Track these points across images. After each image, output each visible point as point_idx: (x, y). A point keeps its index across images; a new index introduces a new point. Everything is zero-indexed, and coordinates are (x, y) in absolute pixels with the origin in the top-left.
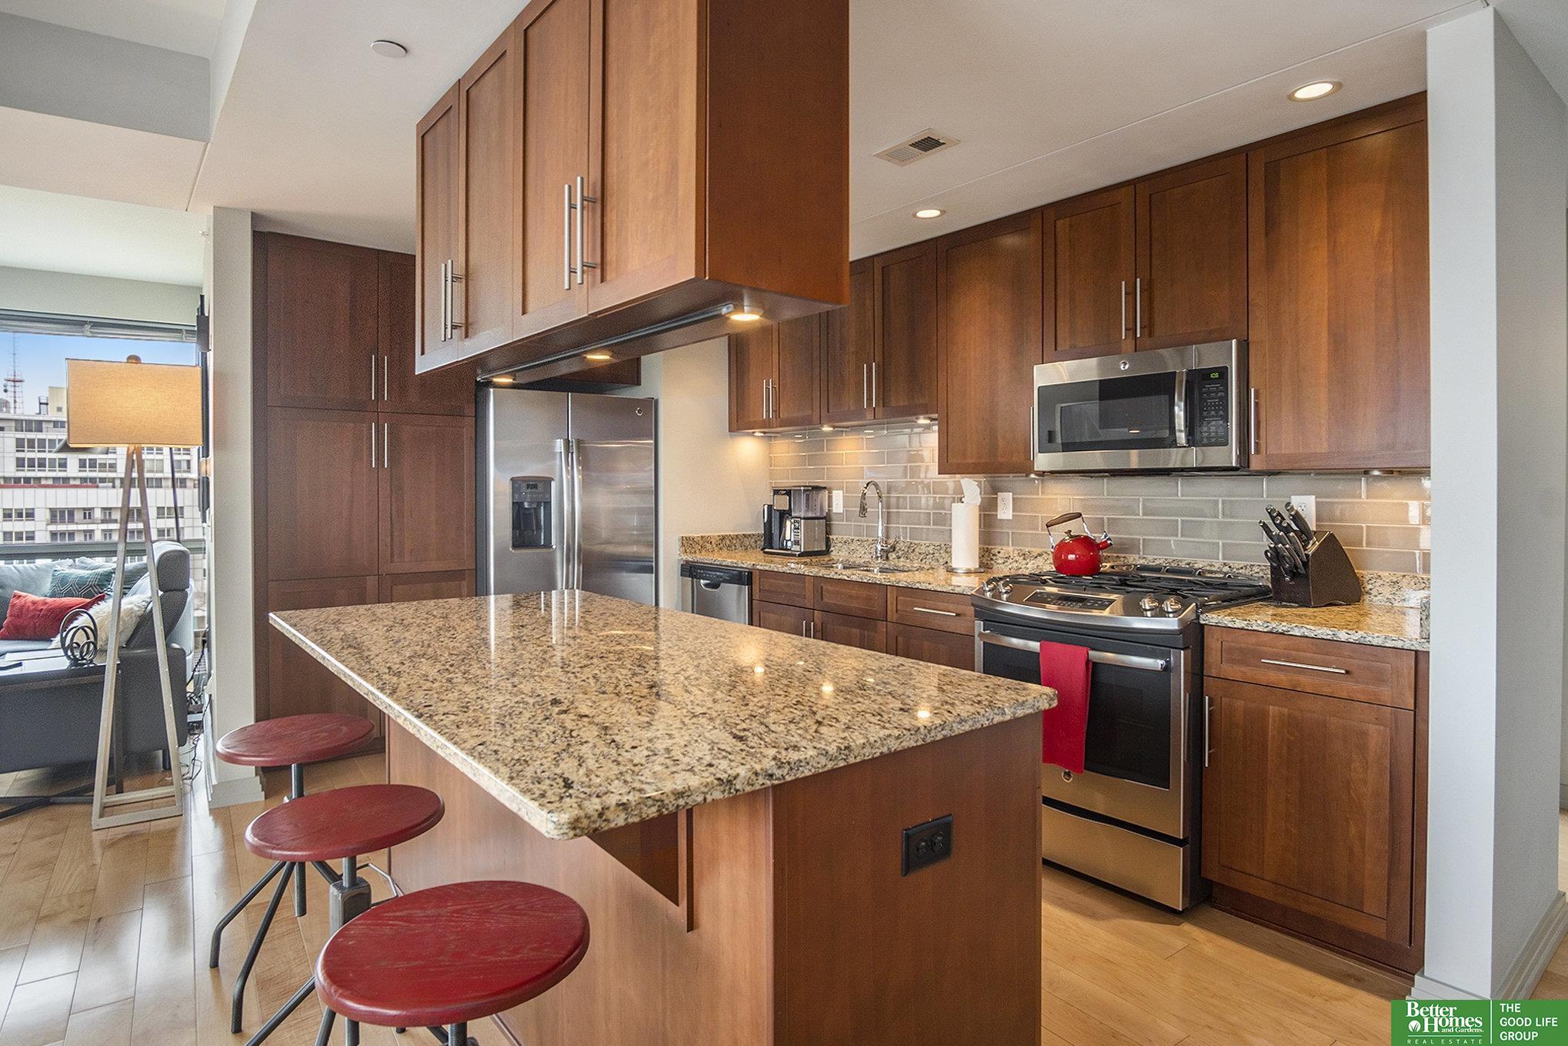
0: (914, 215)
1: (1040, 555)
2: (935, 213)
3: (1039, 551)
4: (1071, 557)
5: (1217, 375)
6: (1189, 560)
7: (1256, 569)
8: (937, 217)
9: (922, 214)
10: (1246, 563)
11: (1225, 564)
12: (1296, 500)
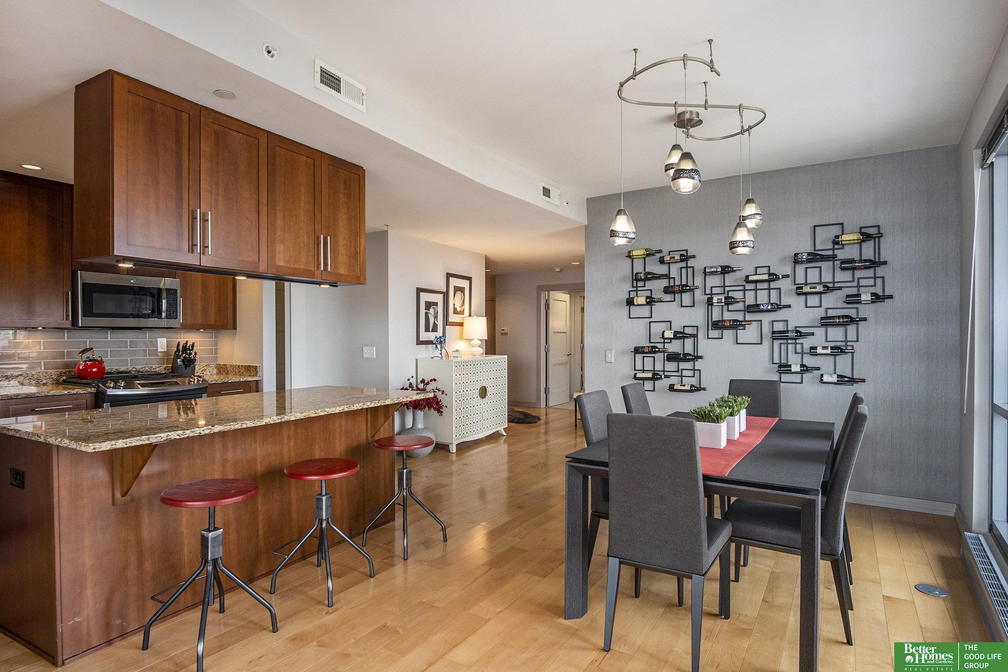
0: (21, 166)
4: (95, 370)
5: (172, 292)
6: (117, 368)
7: (147, 368)
8: (37, 170)
9: (26, 166)
11: (134, 368)
12: (159, 340)
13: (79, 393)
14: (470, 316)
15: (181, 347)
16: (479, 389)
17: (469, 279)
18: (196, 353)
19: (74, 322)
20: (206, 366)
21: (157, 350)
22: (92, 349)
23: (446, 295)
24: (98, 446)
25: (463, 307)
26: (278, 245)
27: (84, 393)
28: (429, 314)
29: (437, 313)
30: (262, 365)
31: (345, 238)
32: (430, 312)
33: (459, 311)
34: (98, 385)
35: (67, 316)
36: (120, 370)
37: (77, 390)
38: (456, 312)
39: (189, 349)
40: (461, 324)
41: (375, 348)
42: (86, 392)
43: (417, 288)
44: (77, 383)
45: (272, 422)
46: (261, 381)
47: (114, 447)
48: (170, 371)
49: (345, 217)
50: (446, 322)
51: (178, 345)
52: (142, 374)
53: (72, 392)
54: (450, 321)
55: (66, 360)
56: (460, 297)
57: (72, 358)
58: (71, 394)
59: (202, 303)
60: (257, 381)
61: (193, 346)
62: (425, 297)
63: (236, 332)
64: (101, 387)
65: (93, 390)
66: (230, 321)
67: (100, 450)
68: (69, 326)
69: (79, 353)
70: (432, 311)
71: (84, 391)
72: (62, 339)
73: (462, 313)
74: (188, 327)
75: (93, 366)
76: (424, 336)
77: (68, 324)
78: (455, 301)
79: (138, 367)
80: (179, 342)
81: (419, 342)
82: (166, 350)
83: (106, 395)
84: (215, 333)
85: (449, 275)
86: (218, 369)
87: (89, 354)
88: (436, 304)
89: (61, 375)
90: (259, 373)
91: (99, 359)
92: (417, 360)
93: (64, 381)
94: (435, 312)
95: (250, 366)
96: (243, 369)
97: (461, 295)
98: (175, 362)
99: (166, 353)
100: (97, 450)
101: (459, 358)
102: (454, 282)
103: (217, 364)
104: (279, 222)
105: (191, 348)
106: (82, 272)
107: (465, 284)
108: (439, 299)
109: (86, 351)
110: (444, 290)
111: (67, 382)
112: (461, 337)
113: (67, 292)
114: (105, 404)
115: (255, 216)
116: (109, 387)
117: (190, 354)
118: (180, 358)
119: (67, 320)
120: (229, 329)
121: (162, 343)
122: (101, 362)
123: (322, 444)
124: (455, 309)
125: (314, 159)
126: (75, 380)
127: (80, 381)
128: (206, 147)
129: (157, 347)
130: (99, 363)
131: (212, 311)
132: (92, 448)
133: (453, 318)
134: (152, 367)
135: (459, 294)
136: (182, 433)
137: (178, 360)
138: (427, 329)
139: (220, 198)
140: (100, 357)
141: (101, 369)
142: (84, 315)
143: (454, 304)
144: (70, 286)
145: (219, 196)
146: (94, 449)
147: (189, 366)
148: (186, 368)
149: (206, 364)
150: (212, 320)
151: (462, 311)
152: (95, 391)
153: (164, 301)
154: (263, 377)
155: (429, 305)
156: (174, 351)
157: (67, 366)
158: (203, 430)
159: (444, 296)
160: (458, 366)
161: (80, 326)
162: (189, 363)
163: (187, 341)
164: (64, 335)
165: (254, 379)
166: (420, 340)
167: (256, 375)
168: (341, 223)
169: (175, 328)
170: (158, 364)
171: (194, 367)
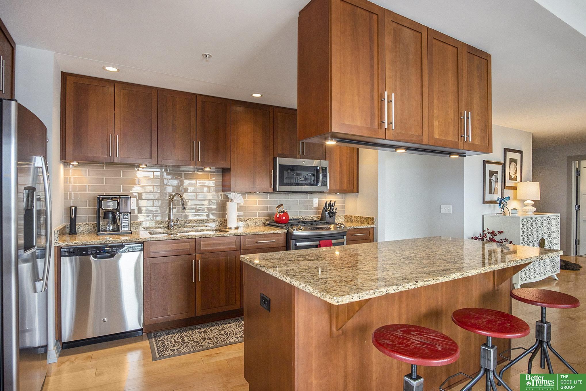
0: (252, 95)
1: (248, 220)
2: (259, 95)
3: (247, 218)
4: (284, 218)
5: (325, 169)
6: (293, 216)
7: (308, 217)
8: (259, 97)
9: (254, 95)
10: (306, 216)
11: (301, 217)
12: (314, 199)
13: (278, 232)
14: (521, 181)
15: (328, 204)
16: (539, 241)
17: (521, 152)
18: (336, 209)
19: (275, 189)
20: (339, 216)
21: (313, 206)
22: (283, 205)
23: (504, 165)
24: (341, 300)
25: (516, 175)
26: (435, 121)
27: (281, 233)
28: (492, 181)
29: (498, 179)
30: (377, 217)
31: (478, 114)
32: (493, 179)
33: (513, 177)
34: (288, 228)
35: (271, 185)
36: (295, 218)
37: (277, 231)
38: (511, 179)
39: (332, 206)
40: (515, 188)
41: (451, 206)
42: (282, 232)
43: (484, 161)
44: (275, 226)
45: (456, 278)
46: (377, 228)
47: (352, 300)
48: (320, 219)
49: (478, 96)
50: (504, 187)
51: (326, 203)
52: (306, 221)
53: (275, 232)
54: (506, 186)
55: (268, 211)
56: (514, 167)
57: (271, 210)
58: (275, 233)
59: (339, 175)
60: (373, 228)
61: (334, 203)
62: (489, 167)
63: (358, 194)
64: (290, 229)
65: (285, 231)
66: (355, 187)
67: (342, 303)
68: (272, 191)
69: (277, 208)
70: (494, 178)
71: (281, 231)
72: (266, 199)
73: (515, 179)
74: (332, 192)
75: (283, 216)
76: (488, 197)
77: (271, 190)
78: (510, 170)
79: (304, 216)
80: (327, 201)
81: (485, 202)
82: (318, 206)
83: (293, 235)
84: (344, 195)
85: (506, 150)
86: (346, 219)
87: (281, 208)
88: (497, 172)
89: (266, 220)
90: (375, 223)
91: (286, 211)
92: (483, 216)
93: (268, 224)
94: (496, 178)
95: (368, 217)
96: (364, 219)
97: (515, 166)
98: (323, 213)
99: (317, 208)
100: (340, 304)
101: (517, 215)
102: (510, 155)
103: (345, 215)
104: (435, 102)
105: (333, 205)
106: (279, 158)
107: (517, 156)
108: (498, 168)
109: (280, 206)
110: (502, 161)
111: (270, 225)
112: (515, 198)
113: (271, 171)
114: (292, 241)
115: (419, 96)
116: (294, 230)
117: (333, 209)
118: (327, 211)
119: (271, 187)
120: (355, 193)
121: (316, 202)
122: (287, 213)
123: (464, 290)
124: (510, 176)
125: (457, 48)
126: (275, 224)
127: (277, 225)
128: (389, 41)
129: (313, 204)
130: (285, 213)
131: (345, 181)
132: (336, 301)
133: (509, 183)
134: (310, 216)
135: (513, 164)
136: (396, 288)
137: (326, 212)
138: (491, 192)
139: (398, 83)
140: (286, 210)
141: (287, 217)
142: (280, 185)
143: (510, 173)
144: (272, 167)
145: (397, 82)
146: (338, 302)
147: (332, 217)
148: (330, 218)
149: (339, 215)
150: (345, 186)
151: (515, 177)
152: (287, 232)
153: (320, 175)
154: (377, 225)
155: (492, 173)
156: (323, 207)
157: (269, 215)
158: (411, 286)
159: (503, 166)
160: (524, 222)
161: (278, 191)
162: (332, 214)
163: (331, 200)
164: (268, 197)
165: (372, 227)
166: (486, 200)
167: (373, 224)
168: (475, 102)
169: (325, 192)
170: (313, 215)
171: (335, 217)
